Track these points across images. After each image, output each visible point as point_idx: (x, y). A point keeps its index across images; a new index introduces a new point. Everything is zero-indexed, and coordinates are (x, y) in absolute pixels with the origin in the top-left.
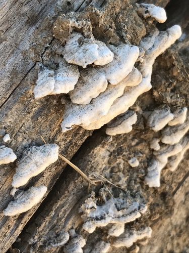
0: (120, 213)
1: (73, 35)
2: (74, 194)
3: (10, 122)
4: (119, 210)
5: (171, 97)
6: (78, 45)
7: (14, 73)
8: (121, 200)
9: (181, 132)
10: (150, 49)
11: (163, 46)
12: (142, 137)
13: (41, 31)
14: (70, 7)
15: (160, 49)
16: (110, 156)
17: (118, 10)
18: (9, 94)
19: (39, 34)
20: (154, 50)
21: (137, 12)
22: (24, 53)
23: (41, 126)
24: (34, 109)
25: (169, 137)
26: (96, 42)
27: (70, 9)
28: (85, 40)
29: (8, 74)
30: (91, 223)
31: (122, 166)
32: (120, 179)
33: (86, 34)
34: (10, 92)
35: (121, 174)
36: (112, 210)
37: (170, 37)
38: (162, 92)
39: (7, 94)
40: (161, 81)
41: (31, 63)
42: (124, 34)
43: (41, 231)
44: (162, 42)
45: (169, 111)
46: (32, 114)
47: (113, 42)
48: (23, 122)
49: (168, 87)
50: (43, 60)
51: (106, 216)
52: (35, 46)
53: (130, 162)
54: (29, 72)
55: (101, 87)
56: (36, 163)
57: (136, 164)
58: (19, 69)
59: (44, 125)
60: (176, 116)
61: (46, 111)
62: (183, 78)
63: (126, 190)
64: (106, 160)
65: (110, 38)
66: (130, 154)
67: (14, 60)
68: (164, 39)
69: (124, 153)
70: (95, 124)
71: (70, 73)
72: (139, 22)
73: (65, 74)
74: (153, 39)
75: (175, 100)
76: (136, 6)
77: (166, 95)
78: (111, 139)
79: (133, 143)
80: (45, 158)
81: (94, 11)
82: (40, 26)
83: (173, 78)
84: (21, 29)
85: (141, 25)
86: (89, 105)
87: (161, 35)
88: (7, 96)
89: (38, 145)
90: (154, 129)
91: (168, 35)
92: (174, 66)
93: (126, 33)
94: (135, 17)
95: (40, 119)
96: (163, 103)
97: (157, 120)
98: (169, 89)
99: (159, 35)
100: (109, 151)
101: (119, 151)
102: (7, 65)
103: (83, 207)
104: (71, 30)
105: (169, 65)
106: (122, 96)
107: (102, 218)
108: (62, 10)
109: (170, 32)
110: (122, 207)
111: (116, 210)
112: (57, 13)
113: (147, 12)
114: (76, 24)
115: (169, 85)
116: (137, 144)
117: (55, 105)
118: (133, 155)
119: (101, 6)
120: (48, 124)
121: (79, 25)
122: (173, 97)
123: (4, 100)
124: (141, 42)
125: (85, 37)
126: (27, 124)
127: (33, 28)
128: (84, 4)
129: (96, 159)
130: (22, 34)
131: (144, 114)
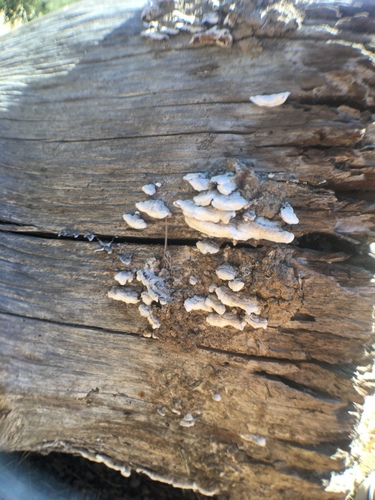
3: (169, 182)
5: (246, 270)
8: (163, 285)
9: (230, 299)
15: (266, 231)
16: (188, 261)
17: (269, 189)
22: (208, 163)
25: (220, 291)
30: (142, 274)
31: (186, 274)
32: (178, 278)
35: (181, 277)
37: (280, 233)
38: (245, 261)
44: (271, 229)
45: (235, 274)
46: (180, 190)
47: (243, 193)
53: (192, 278)
57: (193, 283)
58: (199, 167)
60: (235, 281)
62: (266, 269)
63: (173, 288)
64: (184, 260)
65: (244, 190)
66: (197, 274)
67: (201, 161)
69: (195, 269)
74: (270, 223)
77: (245, 265)
79: (205, 273)
80: (157, 210)
83: (261, 263)
84: (219, 153)
87: (276, 226)
91: (280, 231)
93: (257, 200)
96: (238, 267)
98: (250, 266)
100: (190, 258)
101: (194, 265)
102: (196, 160)
104: (233, 170)
106: (216, 224)
109: (283, 232)
110: (158, 286)
111: (154, 283)
118: (197, 277)
124: (262, 217)
126: (174, 192)
129: (181, 253)
130: (217, 155)
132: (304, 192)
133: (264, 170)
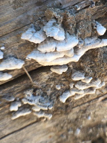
0: (40, 104)
1: (53, 19)
2: (25, 85)
3: (8, 42)
4: (39, 102)
5: (88, 70)
6: (52, 25)
7: (19, 22)
8: (43, 99)
9: (86, 86)
10: (88, 44)
11: (95, 46)
12: (67, 79)
13: (41, 10)
14: (60, 6)
15: (93, 46)
16: (49, 79)
17: (82, 19)
18: (13, 30)
19: (39, 11)
20: (89, 46)
21: (92, 24)
22: (28, 17)
23: (22, 51)
24: (21, 42)
25: (79, 86)
26: (60, 28)
27: (60, 7)
28: (56, 25)
29: (16, 22)
30: (26, 100)
31: (52, 86)
32: (48, 90)
33: (58, 22)
34: (14, 30)
35: (50, 89)
36: (37, 101)
37: (101, 43)
38: (86, 65)
39: (12, 30)
40: (87, 60)
41: (29, 22)
42: (78, 31)
43: (5, 91)
44: (95, 44)
45: (84, 75)
46: (19, 44)
47: (70, 32)
48: (14, 45)
49: (90, 64)
50: (35, 23)
51: (33, 101)
52: (34, 15)
53: (56, 86)
54: (27, 25)
55: (51, 49)
56: (10, 65)
57: (59, 88)
58: (23, 22)
59: (23, 51)
60: (86, 79)
61: (26, 46)
62: (99, 64)
63: (49, 96)
64: (46, 80)
65: (69, 29)
66: (58, 83)
67: (22, 17)
68: (97, 43)
69: (56, 81)
70: (43, 63)
71: (42, 35)
72: (90, 29)
73: (39, 35)
74: (92, 40)
75: (89, 72)
76: (93, 21)
77: (87, 68)
78: (51, 73)
79: (62, 79)
80: (15, 65)
81: (67, 14)
82: (41, 8)
83: (94, 62)
84: (32, 5)
85: (89, 31)
86: (44, 54)
87: (97, 40)
88: (12, 31)
89: (16, 58)
90: (72, 79)
91: (100, 42)
92: (97, 57)
93: (79, 31)
94: (89, 26)
95: (22, 48)
96: (83, 70)
97: (76, 76)
98: (89, 66)
99: (96, 40)
100: (49, 77)
101: (54, 79)
102: (18, 18)
103: (25, 92)
104: (53, 17)
105: (95, 55)
106: (62, 58)
107: (31, 101)
108: (55, 6)
109: (102, 41)
110: (42, 102)
111: (38, 102)
112: (52, 6)
113: (96, 26)
114: (56, 15)
115: (91, 64)
116: (64, 81)
117: (32, 45)
118: (59, 84)
119: (76, 13)
120: (25, 51)
121: (57, 16)
122: (89, 70)
123: (10, 32)
124: (86, 39)
125: (57, 23)
126: (15, 47)
127: (38, 7)
128: (68, 8)
129: (42, 77)
130: (31, 7)
131: (73, 70)
132: (101, 8)
133: (69, 4)
